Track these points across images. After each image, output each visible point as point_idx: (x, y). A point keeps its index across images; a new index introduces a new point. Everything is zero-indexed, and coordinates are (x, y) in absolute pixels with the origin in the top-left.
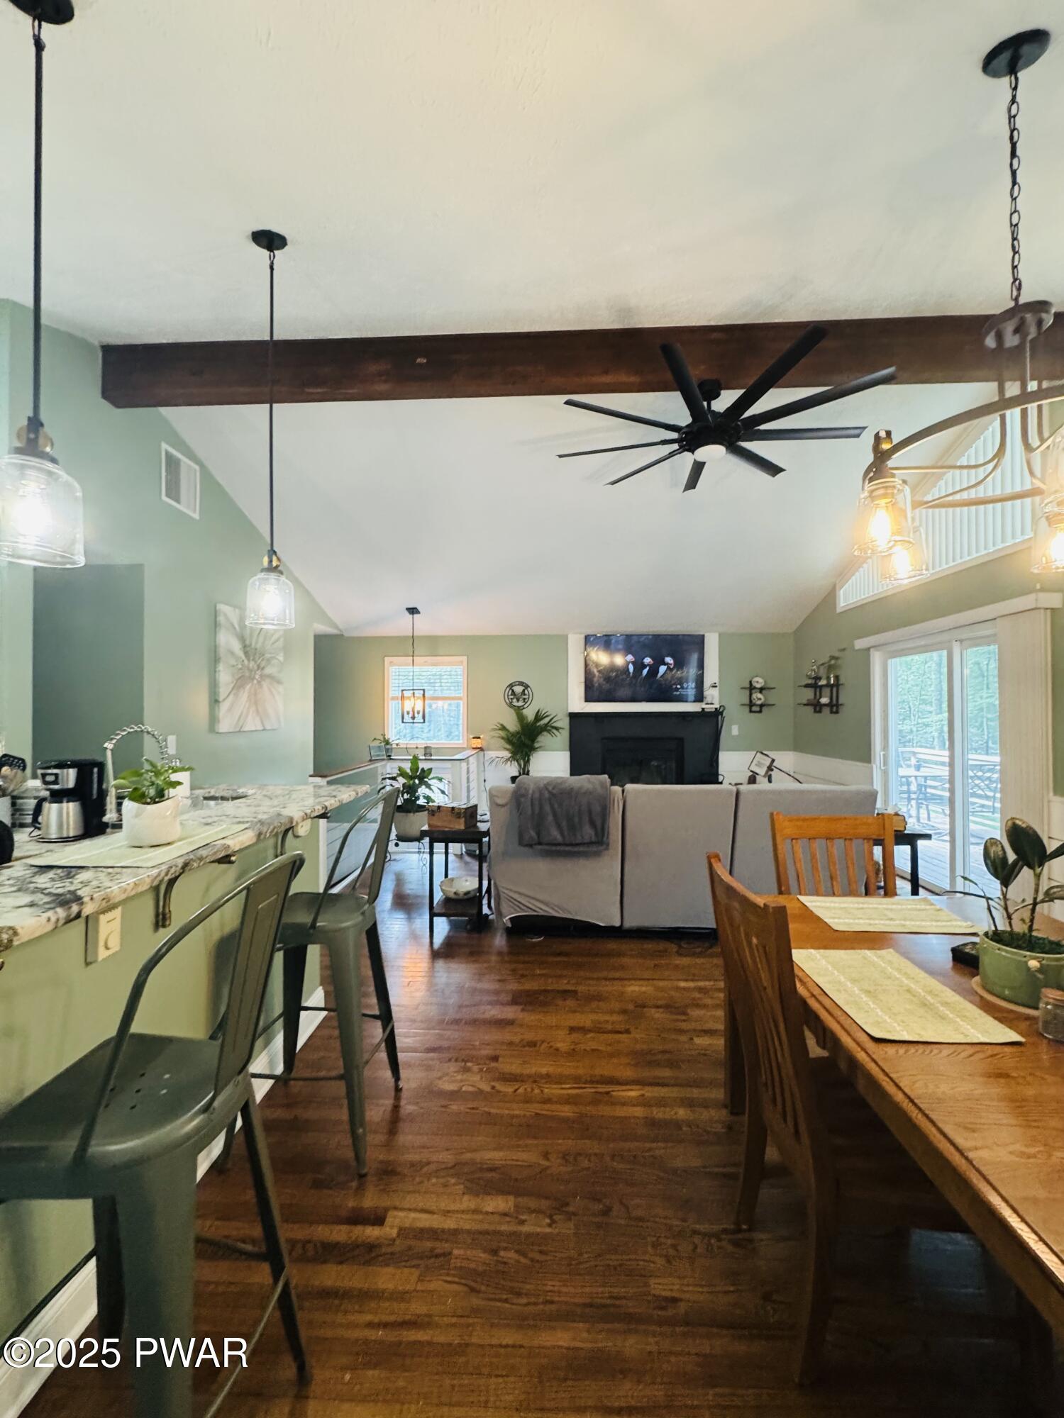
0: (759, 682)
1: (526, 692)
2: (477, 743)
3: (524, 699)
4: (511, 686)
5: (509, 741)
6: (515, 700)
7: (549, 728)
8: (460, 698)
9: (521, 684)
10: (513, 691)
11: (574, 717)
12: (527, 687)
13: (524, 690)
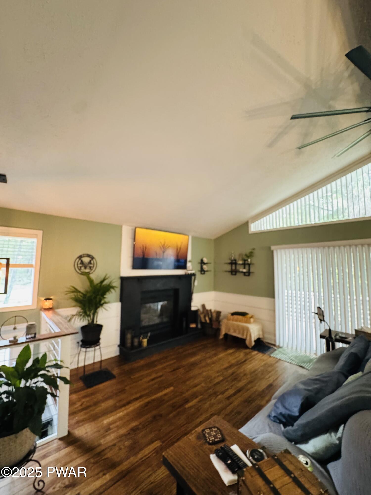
0: (205, 260)
1: (92, 262)
2: (48, 304)
3: (90, 267)
4: (80, 257)
5: (77, 300)
6: (83, 268)
7: (109, 288)
8: (31, 266)
9: (88, 256)
10: (82, 261)
11: (123, 279)
12: (92, 258)
13: (90, 261)
